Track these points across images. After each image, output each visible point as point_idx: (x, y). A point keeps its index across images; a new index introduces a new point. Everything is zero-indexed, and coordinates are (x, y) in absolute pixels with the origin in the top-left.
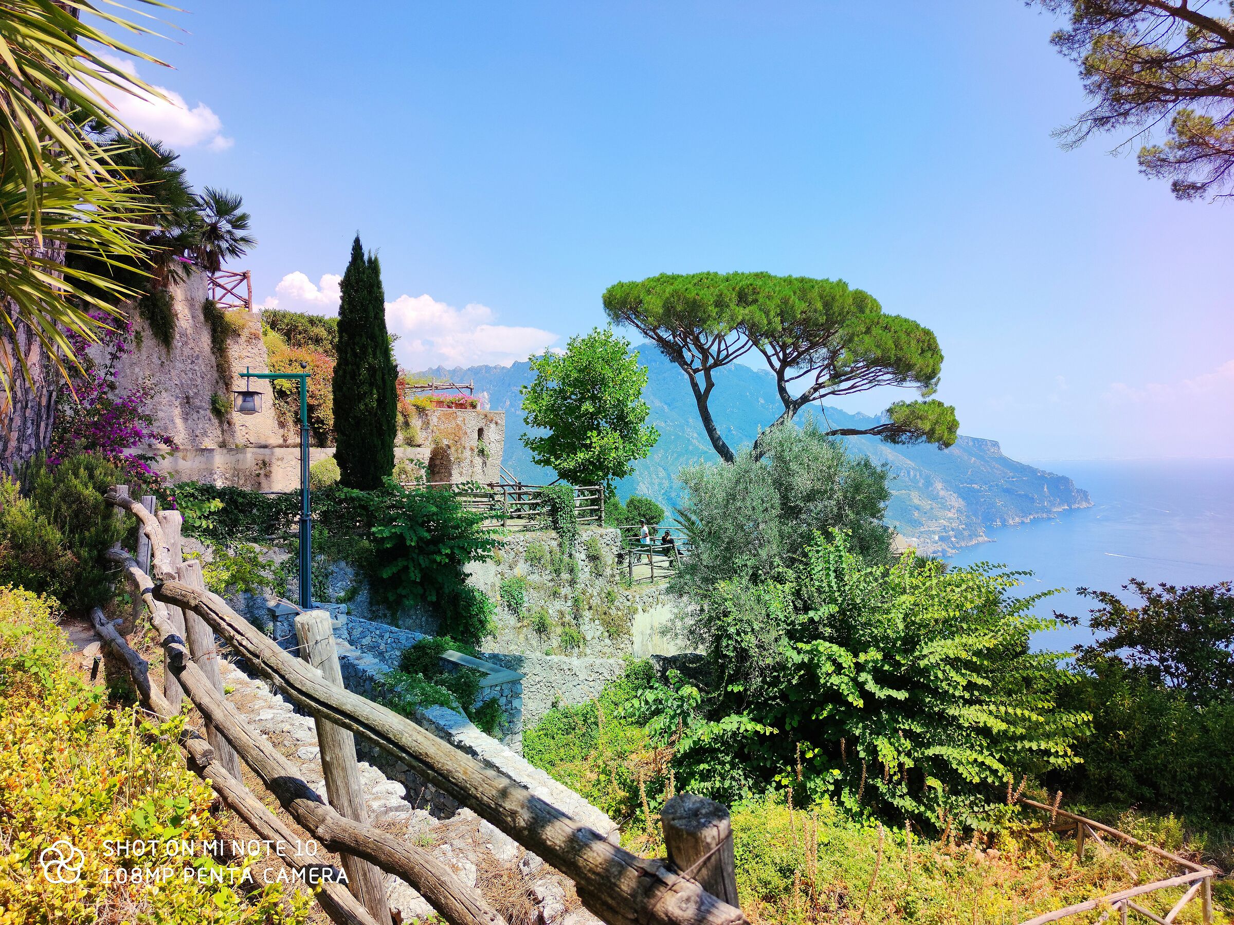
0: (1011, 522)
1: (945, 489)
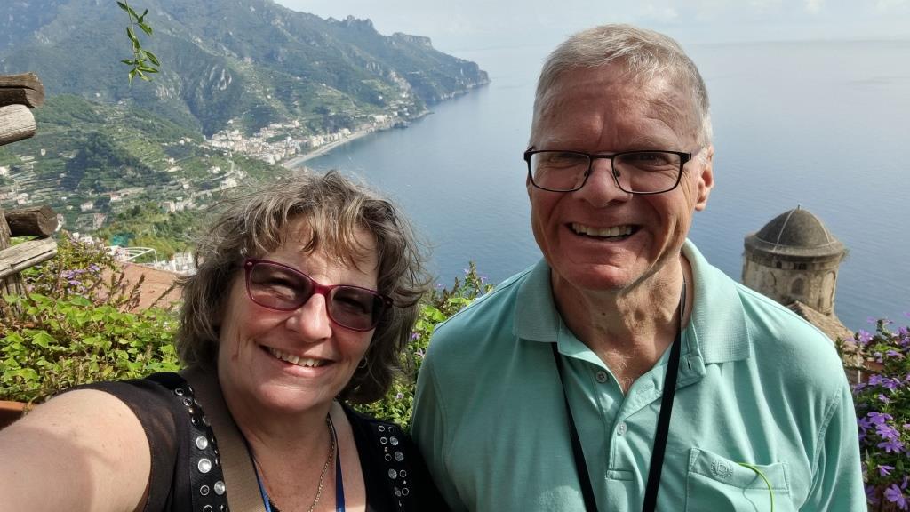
0: (442, 98)
1: (398, 76)
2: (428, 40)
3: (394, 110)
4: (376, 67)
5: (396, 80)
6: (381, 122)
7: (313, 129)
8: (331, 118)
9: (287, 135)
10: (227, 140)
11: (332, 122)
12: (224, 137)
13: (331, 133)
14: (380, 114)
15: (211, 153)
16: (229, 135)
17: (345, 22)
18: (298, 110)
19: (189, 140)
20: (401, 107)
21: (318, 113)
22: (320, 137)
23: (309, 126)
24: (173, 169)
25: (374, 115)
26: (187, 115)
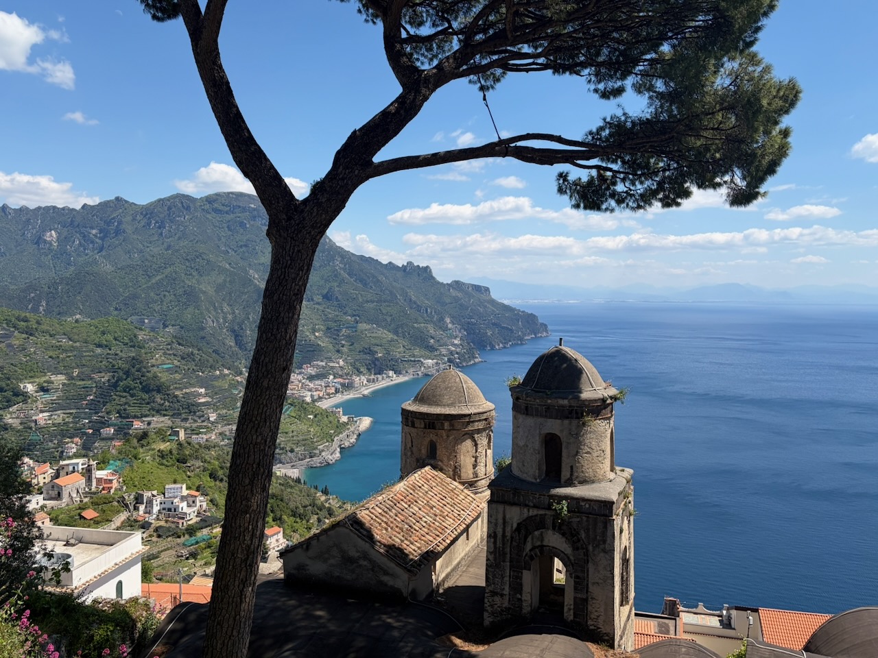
0: (497, 347)
1: (452, 322)
2: (487, 289)
3: (444, 355)
4: (431, 312)
5: (450, 326)
6: (429, 367)
7: (358, 369)
8: (377, 359)
9: (330, 374)
13: (375, 374)
14: (430, 358)
17: (404, 267)
18: (345, 349)
19: (226, 371)
20: (451, 353)
21: (365, 353)
22: (363, 378)
23: (353, 365)
24: (202, 400)
25: (422, 360)
26: (231, 347)
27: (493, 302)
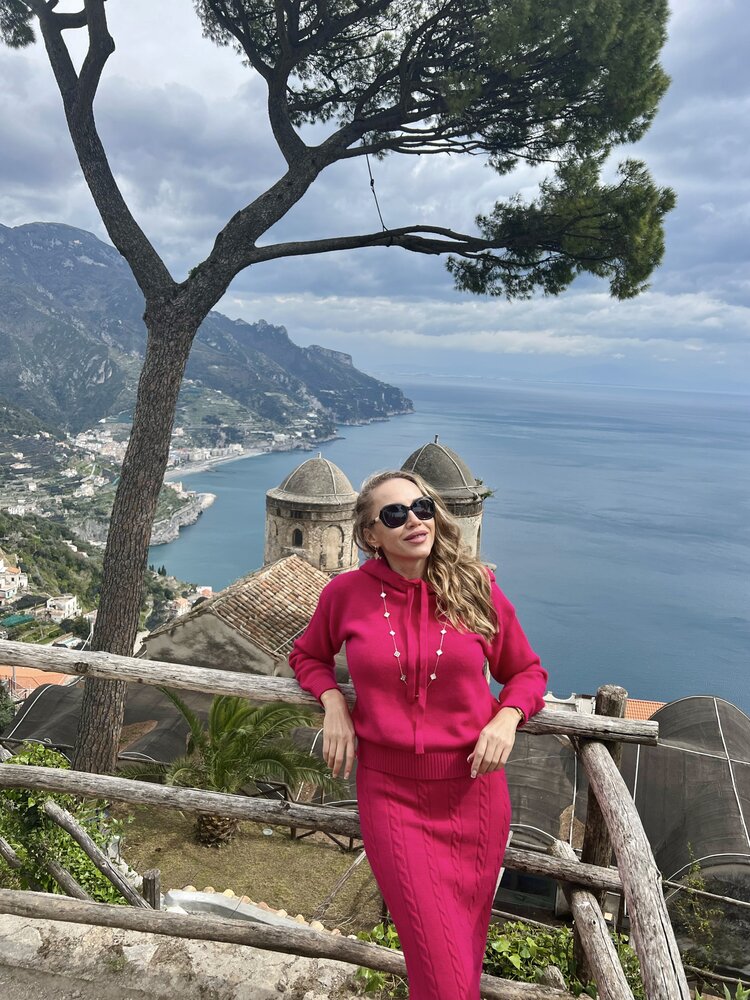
0: (357, 423)
1: (308, 393)
2: (349, 357)
3: (298, 430)
4: (284, 380)
5: (306, 397)
6: (281, 442)
7: (200, 440)
8: (223, 430)
10: (96, 441)
11: (223, 435)
12: (91, 437)
13: (220, 447)
14: (281, 432)
15: (70, 454)
16: (98, 436)
17: (255, 325)
18: (185, 417)
19: (47, 435)
20: (307, 427)
21: (209, 423)
22: (205, 450)
23: (194, 435)
24: (21, 466)
25: (273, 433)
26: (52, 407)
27: (354, 372)
